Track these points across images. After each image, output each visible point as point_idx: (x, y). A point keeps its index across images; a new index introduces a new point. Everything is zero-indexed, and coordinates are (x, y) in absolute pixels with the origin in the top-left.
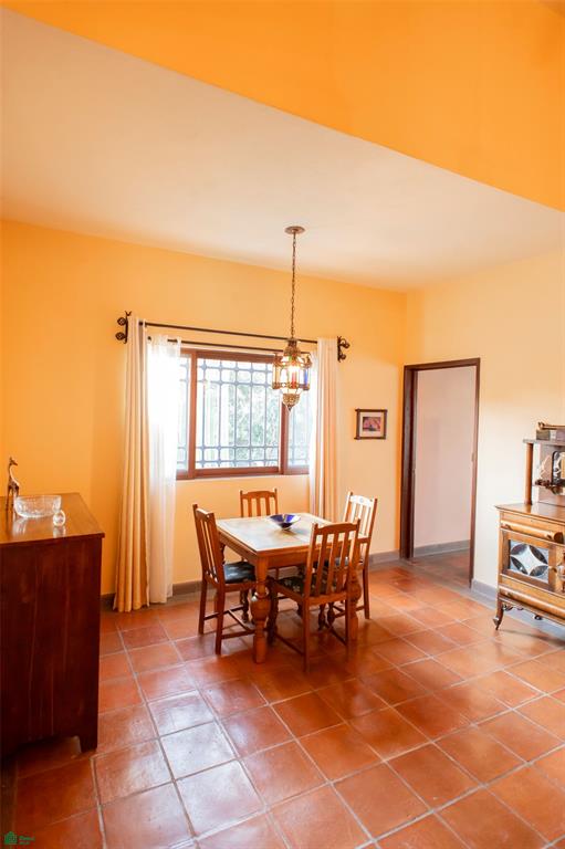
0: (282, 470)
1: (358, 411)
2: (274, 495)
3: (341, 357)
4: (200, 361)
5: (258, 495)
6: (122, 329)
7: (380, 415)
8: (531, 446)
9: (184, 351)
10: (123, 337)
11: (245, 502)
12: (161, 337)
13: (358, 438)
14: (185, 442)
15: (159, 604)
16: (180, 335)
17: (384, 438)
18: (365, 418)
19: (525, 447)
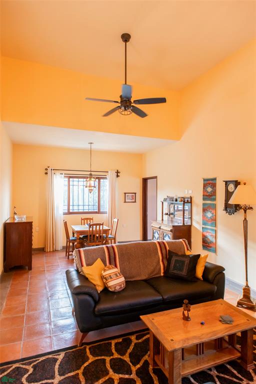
0: (99, 212)
1: (125, 193)
2: (92, 219)
3: (118, 176)
4: (71, 179)
5: (87, 219)
6: (46, 171)
7: (134, 194)
8: (163, 203)
9: (65, 177)
10: (46, 173)
11: (83, 221)
12: (58, 173)
13: (125, 202)
14: (66, 203)
15: (58, 251)
16: (64, 172)
17: (135, 202)
18: (127, 196)
19: (161, 203)
